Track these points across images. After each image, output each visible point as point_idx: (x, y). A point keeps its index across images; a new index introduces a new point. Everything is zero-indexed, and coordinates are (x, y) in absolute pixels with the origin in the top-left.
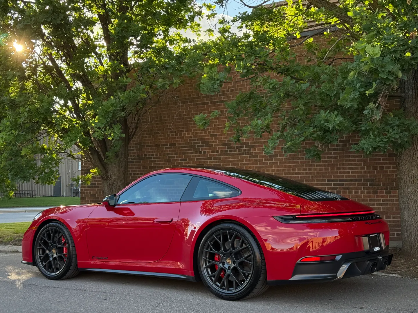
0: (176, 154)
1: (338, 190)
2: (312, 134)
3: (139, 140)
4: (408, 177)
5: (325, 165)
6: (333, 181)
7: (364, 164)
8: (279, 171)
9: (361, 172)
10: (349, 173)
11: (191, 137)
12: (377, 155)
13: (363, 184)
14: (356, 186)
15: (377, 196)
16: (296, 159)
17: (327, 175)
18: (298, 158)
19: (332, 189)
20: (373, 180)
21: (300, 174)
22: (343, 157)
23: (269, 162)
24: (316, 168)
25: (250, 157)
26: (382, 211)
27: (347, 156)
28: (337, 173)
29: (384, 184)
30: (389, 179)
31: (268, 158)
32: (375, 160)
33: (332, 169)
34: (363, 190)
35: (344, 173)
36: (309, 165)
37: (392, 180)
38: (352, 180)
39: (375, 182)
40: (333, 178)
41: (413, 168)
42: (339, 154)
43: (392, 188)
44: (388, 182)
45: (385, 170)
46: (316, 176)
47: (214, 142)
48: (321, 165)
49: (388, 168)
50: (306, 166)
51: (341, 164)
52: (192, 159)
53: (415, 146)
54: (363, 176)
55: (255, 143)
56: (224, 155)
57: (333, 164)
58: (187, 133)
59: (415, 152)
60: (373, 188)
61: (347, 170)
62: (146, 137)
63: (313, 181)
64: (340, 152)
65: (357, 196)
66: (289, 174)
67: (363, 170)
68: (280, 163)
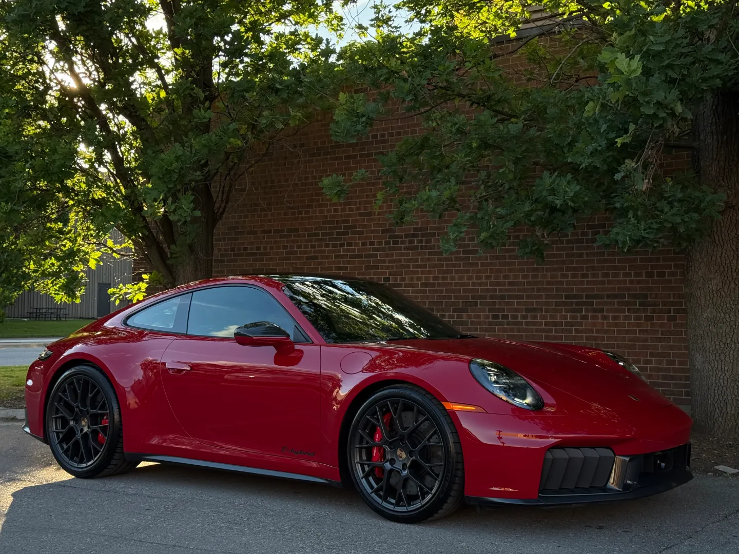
0: (299, 247)
1: (584, 313)
2: (528, 215)
3: (235, 222)
4: (702, 292)
5: (561, 269)
6: (575, 297)
7: (631, 268)
8: (480, 279)
9: (625, 282)
10: (603, 283)
11: (326, 217)
13: (628, 303)
14: (616, 307)
15: (652, 325)
16: (510, 257)
17: (565, 286)
18: (514, 255)
19: (573, 312)
20: (646, 296)
21: (517, 284)
22: (593, 255)
23: (462, 262)
24: (546, 275)
25: (430, 254)
26: (660, 351)
27: (600, 252)
28: (582, 283)
29: (664, 304)
30: (674, 294)
31: (461, 255)
32: (650, 260)
33: (574, 276)
34: (627, 314)
35: (595, 283)
36: (533, 268)
37: (680, 297)
38: (608, 296)
39: (649, 300)
40: (575, 293)
41: (712, 276)
42: (585, 250)
43: (678, 311)
44: (672, 300)
45: (667, 278)
46: (545, 289)
47: (365, 226)
48: (554, 270)
49: (673, 274)
50: (529, 270)
51: (590, 267)
52: (327, 257)
53: (717, 238)
54: (628, 289)
55: (438, 228)
56: (384, 249)
57: (575, 267)
58: (318, 209)
59: (716, 248)
60: (645, 311)
61: (600, 279)
62: (246, 217)
63: (539, 297)
64: (588, 246)
65: (616, 325)
66: (498, 284)
67: (628, 279)
68: (483, 265)
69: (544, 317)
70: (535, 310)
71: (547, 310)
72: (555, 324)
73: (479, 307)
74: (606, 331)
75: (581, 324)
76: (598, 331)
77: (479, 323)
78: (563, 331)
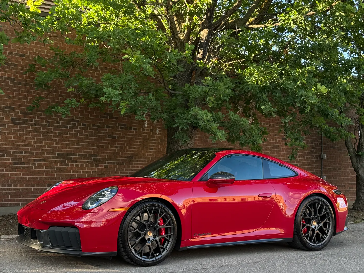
1: (66, 163)
5: (56, 140)
6: (62, 154)
7: (90, 142)
8: (6, 142)
9: (87, 149)
10: (76, 148)
12: (100, 136)
13: (88, 159)
14: (82, 160)
15: (98, 169)
16: (26, 131)
17: (57, 149)
18: (29, 130)
19: (61, 162)
21: (30, 146)
22: (73, 134)
24: (47, 142)
27: (76, 134)
28: (66, 148)
29: (103, 159)
30: (107, 155)
32: (98, 139)
33: (62, 144)
34: (87, 164)
35: (73, 148)
36: (40, 138)
37: (110, 157)
38: (79, 155)
39: (97, 157)
42: (69, 132)
43: (109, 163)
44: (107, 158)
45: (105, 148)
46: (46, 149)
48: (52, 140)
49: (107, 147)
50: (37, 139)
51: (70, 140)
54: (88, 152)
57: (63, 140)
60: (95, 162)
61: (75, 146)
63: (44, 154)
64: (70, 130)
65: (82, 169)
66: (18, 145)
67: (88, 147)
68: (8, 133)
69: (46, 164)
70: (40, 160)
71: (47, 161)
72: (51, 168)
73: (5, 157)
74: (77, 172)
75: (65, 168)
76: (73, 172)
77: (5, 167)
78: (55, 172)
